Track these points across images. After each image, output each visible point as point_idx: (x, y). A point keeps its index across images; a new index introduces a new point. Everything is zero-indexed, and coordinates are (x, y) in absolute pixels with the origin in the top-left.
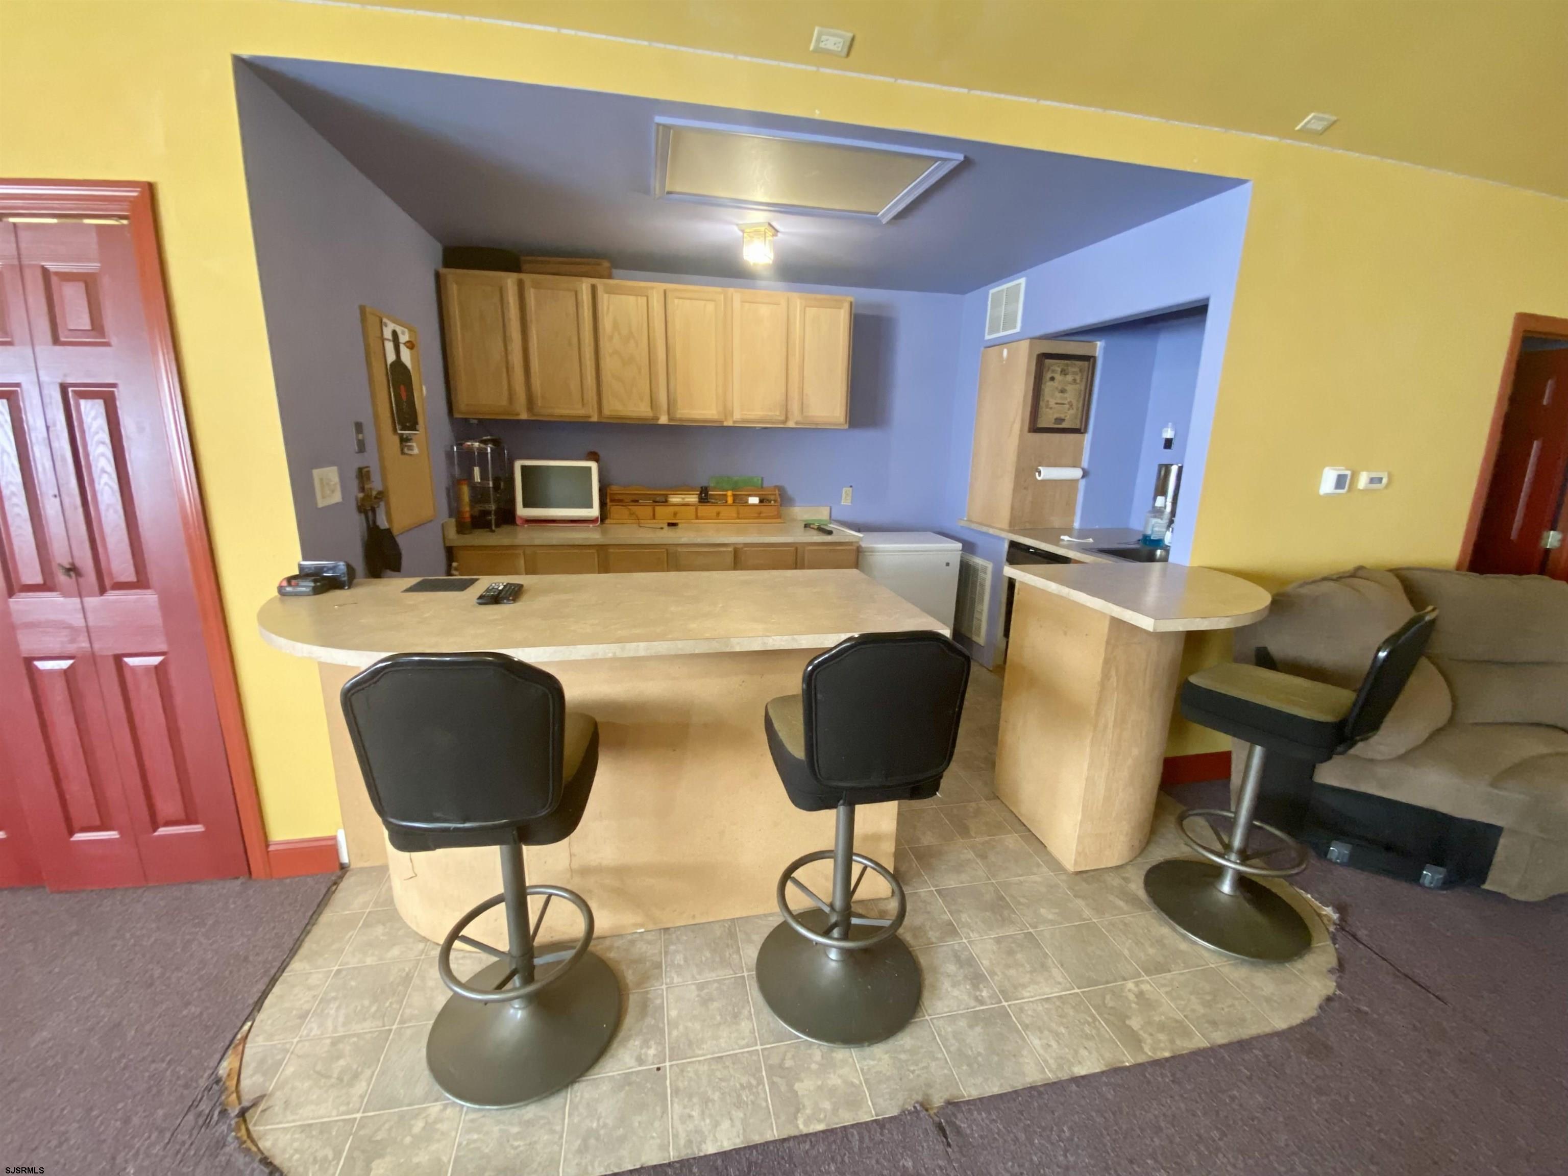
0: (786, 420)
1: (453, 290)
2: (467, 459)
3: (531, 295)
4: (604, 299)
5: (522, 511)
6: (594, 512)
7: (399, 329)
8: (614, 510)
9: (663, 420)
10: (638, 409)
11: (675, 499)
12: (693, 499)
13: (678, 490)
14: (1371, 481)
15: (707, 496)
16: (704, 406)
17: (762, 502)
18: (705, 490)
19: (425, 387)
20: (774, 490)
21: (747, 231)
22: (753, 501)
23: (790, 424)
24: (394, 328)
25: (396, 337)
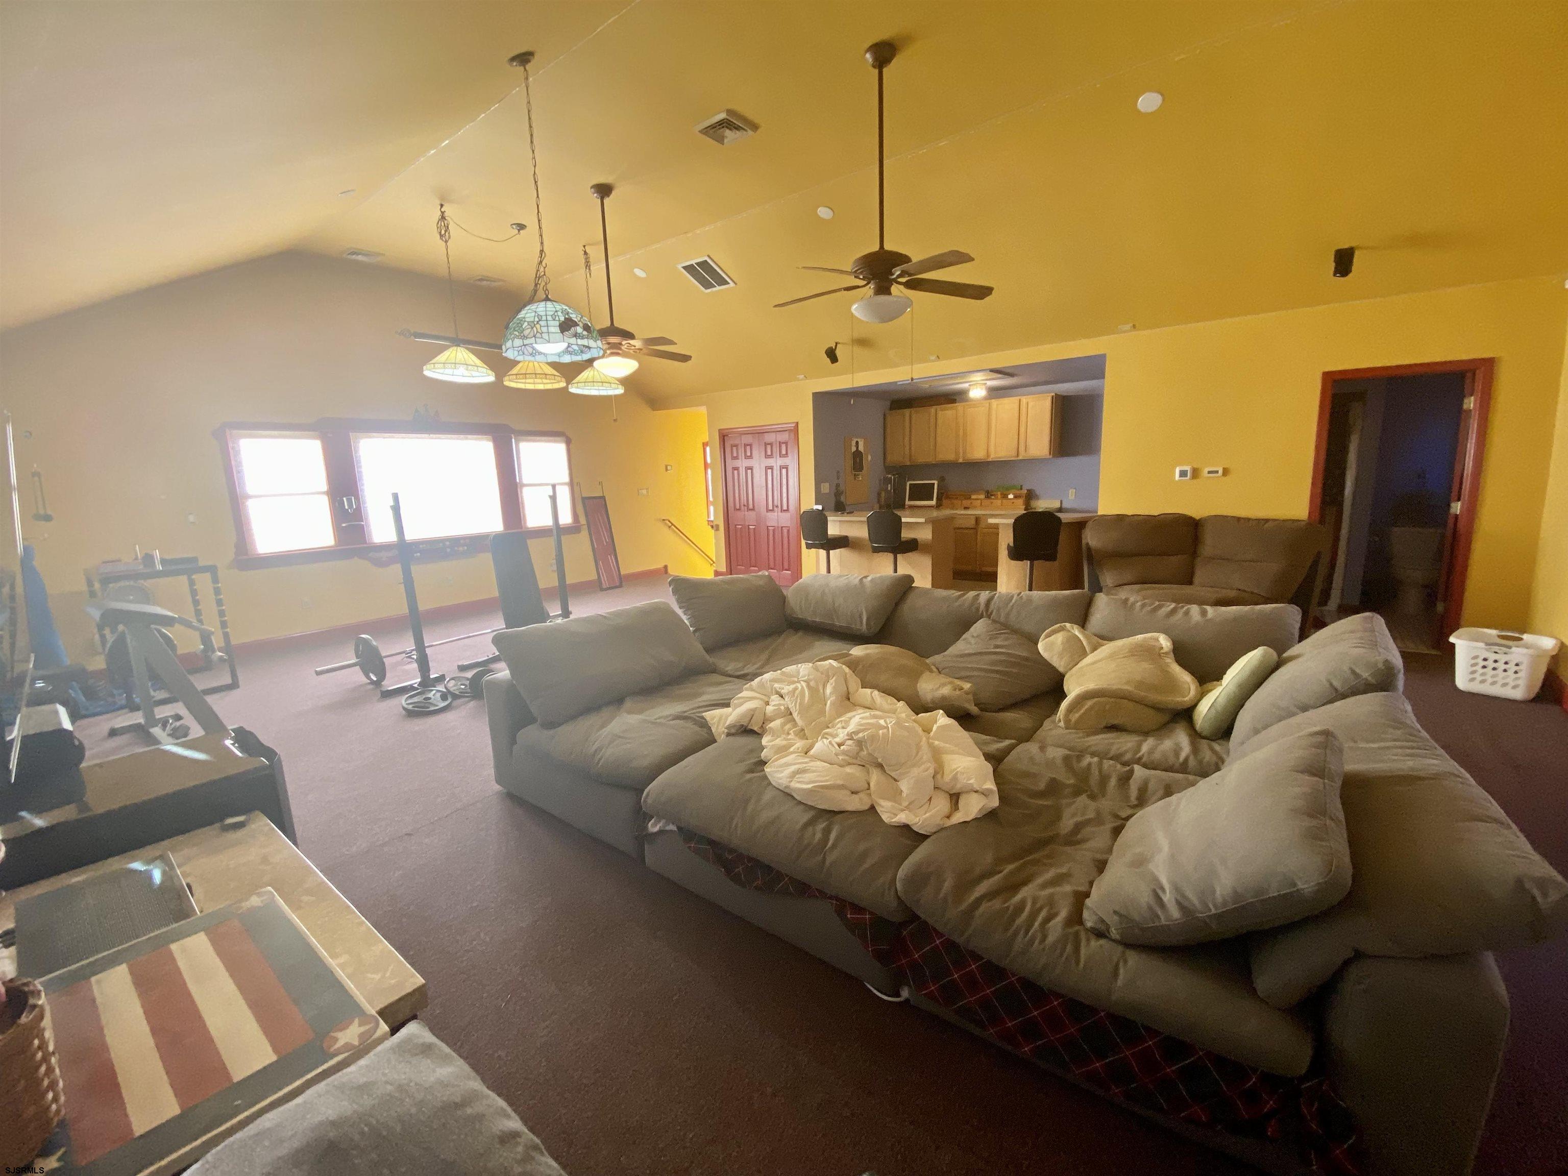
0: (1018, 456)
1: (889, 419)
2: (887, 481)
3: (914, 416)
4: (940, 413)
5: (907, 502)
6: (934, 502)
7: (859, 440)
8: (945, 502)
9: (961, 461)
10: (950, 457)
11: (973, 497)
12: (982, 497)
13: (976, 491)
14: (1209, 472)
15: (989, 495)
16: (978, 453)
17: (1015, 497)
18: (988, 492)
19: (870, 458)
20: (1025, 492)
21: (973, 385)
22: (1011, 496)
23: (1020, 458)
24: (857, 440)
25: (857, 443)
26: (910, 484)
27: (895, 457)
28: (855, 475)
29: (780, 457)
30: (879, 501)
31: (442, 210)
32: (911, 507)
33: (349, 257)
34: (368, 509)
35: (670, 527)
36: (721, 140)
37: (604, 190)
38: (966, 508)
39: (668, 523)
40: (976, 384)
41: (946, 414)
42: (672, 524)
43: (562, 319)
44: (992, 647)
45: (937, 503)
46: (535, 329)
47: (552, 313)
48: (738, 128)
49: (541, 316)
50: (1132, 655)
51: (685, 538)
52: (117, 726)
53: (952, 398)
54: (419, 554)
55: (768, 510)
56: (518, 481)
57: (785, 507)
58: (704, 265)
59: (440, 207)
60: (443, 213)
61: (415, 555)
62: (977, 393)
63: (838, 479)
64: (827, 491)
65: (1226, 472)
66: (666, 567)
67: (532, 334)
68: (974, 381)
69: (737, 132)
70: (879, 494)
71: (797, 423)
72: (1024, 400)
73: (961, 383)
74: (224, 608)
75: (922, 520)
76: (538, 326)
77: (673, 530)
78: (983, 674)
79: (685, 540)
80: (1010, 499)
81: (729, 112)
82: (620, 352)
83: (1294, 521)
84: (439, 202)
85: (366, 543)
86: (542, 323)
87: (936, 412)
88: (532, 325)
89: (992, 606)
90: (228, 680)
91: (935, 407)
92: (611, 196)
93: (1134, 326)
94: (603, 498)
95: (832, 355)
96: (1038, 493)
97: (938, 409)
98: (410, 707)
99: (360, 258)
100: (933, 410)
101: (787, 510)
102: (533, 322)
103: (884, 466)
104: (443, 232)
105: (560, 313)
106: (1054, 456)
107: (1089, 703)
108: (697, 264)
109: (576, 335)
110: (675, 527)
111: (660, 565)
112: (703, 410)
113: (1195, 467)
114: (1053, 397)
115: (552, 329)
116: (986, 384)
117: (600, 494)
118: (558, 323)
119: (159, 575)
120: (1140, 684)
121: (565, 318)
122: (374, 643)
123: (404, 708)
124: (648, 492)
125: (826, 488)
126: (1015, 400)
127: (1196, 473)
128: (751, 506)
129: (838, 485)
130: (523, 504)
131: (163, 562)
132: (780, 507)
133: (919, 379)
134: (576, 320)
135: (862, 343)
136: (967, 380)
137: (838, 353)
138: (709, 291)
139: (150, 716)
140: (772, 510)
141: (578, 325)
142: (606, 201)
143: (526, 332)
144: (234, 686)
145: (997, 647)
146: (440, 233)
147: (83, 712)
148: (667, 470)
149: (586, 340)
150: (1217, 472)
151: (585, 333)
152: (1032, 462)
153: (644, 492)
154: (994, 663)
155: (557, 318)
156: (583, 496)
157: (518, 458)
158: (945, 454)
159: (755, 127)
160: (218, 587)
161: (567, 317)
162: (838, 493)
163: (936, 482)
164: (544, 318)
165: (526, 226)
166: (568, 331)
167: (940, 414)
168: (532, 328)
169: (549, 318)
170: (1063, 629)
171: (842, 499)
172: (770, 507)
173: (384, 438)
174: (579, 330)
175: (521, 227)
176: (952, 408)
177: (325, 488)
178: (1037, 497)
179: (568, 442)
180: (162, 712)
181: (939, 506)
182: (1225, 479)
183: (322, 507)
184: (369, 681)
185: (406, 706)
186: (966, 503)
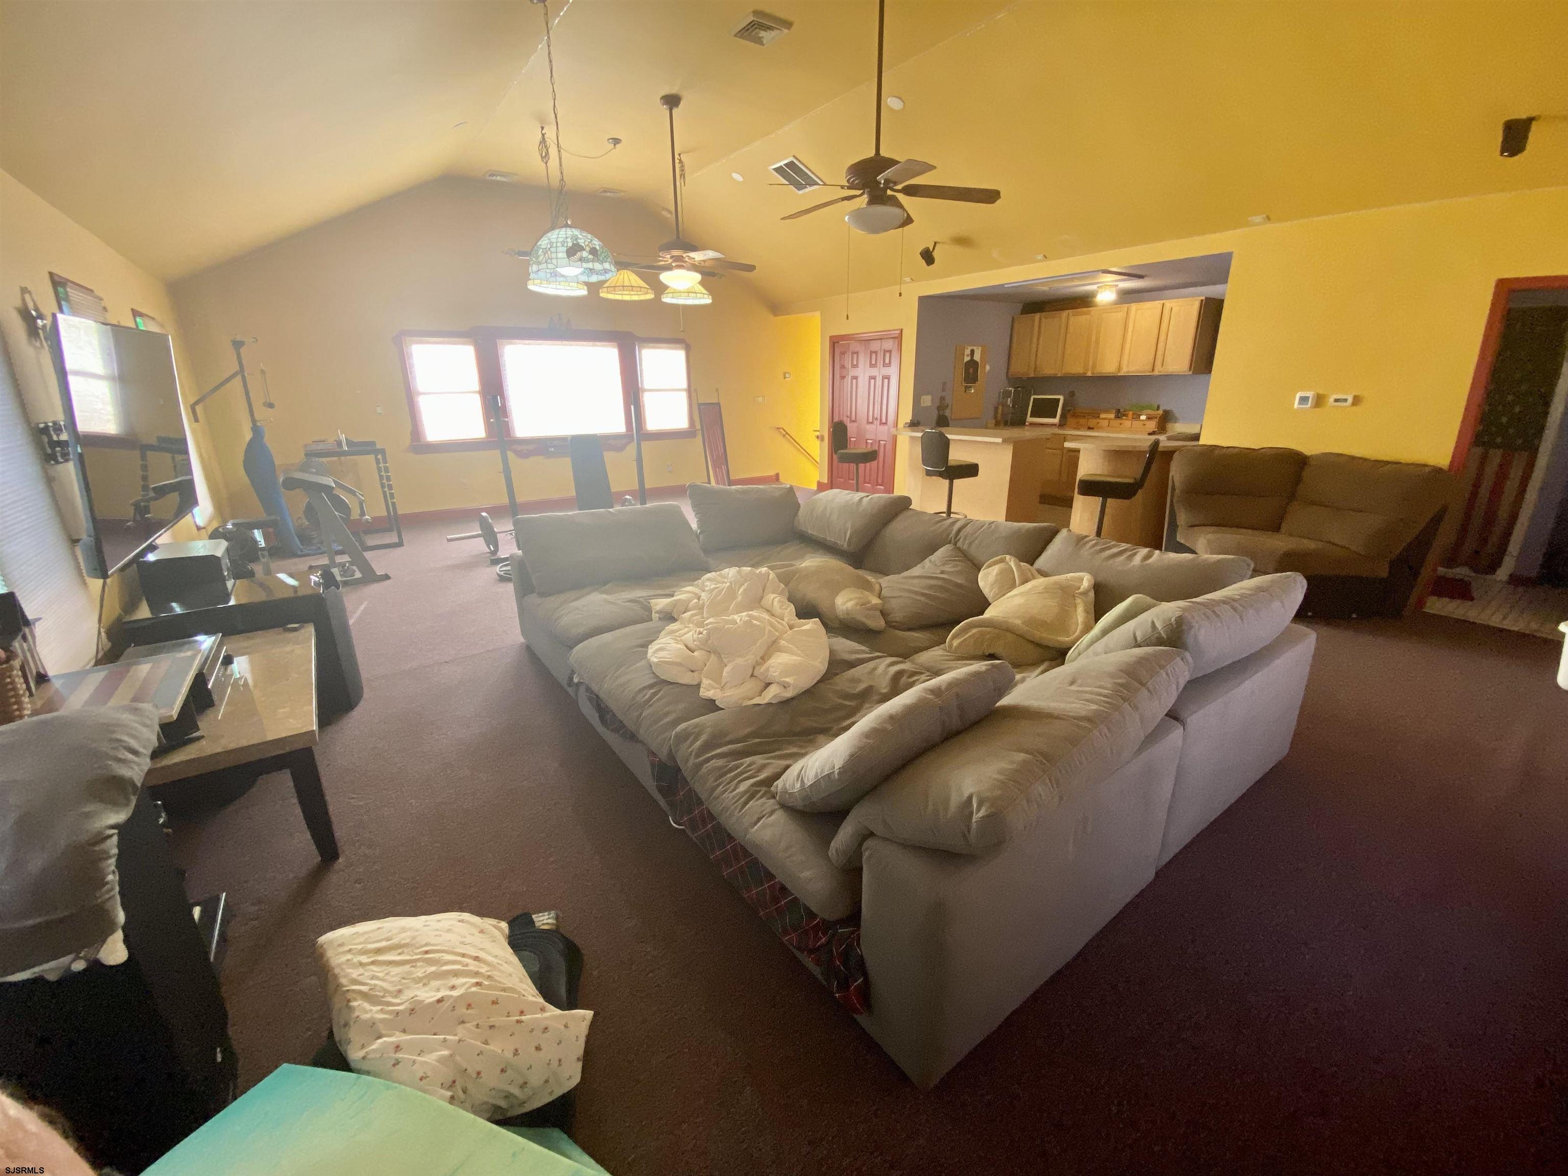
0: (1155, 370)
1: (1018, 323)
2: (1007, 394)
3: (1044, 320)
5: (1030, 419)
6: (1056, 420)
7: (975, 348)
8: (1070, 420)
9: (1089, 374)
11: (1103, 416)
12: (1112, 416)
13: (1107, 411)
14: (1336, 400)
15: (1119, 415)
16: (1109, 367)
17: (1149, 418)
18: (1118, 411)
19: (988, 368)
20: (1161, 412)
21: (1101, 286)
22: (1143, 417)
23: (1156, 373)
24: (972, 348)
25: (972, 352)
26: (1034, 399)
27: (1020, 367)
28: (966, 387)
29: (883, 366)
30: (996, 418)
31: (543, 132)
32: (1032, 424)
33: (490, 178)
34: (512, 407)
35: (784, 436)
36: (759, 41)
37: (672, 101)
38: (1090, 428)
39: (783, 431)
40: (1104, 286)
41: (1076, 320)
42: (787, 433)
43: (570, 245)
44: (939, 572)
45: (1060, 421)
46: (547, 255)
47: (562, 239)
48: (770, 28)
49: (553, 243)
50: (1047, 592)
51: (799, 447)
52: (313, 565)
53: (1083, 301)
54: (553, 449)
55: (868, 423)
56: (640, 385)
57: (884, 421)
58: (791, 165)
59: (541, 129)
60: (543, 135)
61: (550, 449)
62: (1105, 296)
63: (943, 390)
64: (929, 403)
65: (1357, 400)
66: (777, 475)
67: (544, 261)
68: (1102, 282)
69: (772, 32)
70: (996, 409)
71: (902, 329)
72: (1168, 304)
73: (1090, 284)
74: (391, 483)
75: (999, 440)
76: (549, 252)
77: (787, 438)
78: (906, 594)
79: (798, 449)
80: (1143, 420)
81: (756, 13)
82: (684, 264)
83: (1418, 465)
84: (539, 126)
85: (510, 437)
86: (553, 250)
87: (1068, 317)
88: (546, 251)
89: (962, 534)
90: (395, 539)
91: (1067, 312)
92: (681, 106)
93: (1268, 218)
94: (718, 404)
95: (928, 256)
96: (1177, 415)
97: (1071, 314)
98: (502, 573)
99: (498, 178)
100: (1065, 314)
101: (886, 423)
102: (546, 249)
103: (1007, 376)
104: (544, 155)
105: (569, 240)
106: (1195, 373)
107: (974, 631)
108: (786, 165)
109: (581, 260)
110: (789, 435)
111: (772, 473)
112: (817, 315)
113: (1321, 392)
114: (1202, 300)
115: (560, 255)
116: (1117, 285)
117: (715, 401)
118: (565, 249)
119: (345, 454)
120: (1031, 621)
121: (573, 244)
122: (490, 521)
123: (498, 575)
124: (764, 400)
125: (927, 401)
126: (1158, 304)
127: (1320, 401)
128: (853, 418)
129: (942, 399)
130: (644, 406)
131: (349, 443)
132: (879, 420)
133: (1033, 280)
134: (583, 245)
135: (962, 241)
136: (1099, 281)
137: (936, 254)
138: (801, 192)
139: (332, 560)
140: (872, 423)
141: (584, 250)
142: (675, 111)
143: (540, 259)
144: (400, 544)
145: (942, 572)
146: (542, 155)
147: (299, 553)
148: (785, 378)
149: (591, 263)
150: (1345, 400)
151: (591, 257)
152: (1168, 378)
153: (760, 399)
154: (931, 587)
155: (566, 245)
156: (700, 402)
157: (641, 365)
158: (1075, 368)
159: (788, 24)
160: (387, 466)
161: (575, 242)
162: (942, 406)
163: (1061, 398)
164: (555, 245)
165: (621, 140)
166: (573, 256)
167: (1072, 320)
168: (545, 255)
169: (559, 244)
170: (1002, 561)
171: (947, 413)
172: (870, 420)
173: (525, 344)
174: (585, 254)
175: (616, 141)
176: (1085, 314)
177: (477, 387)
178: (1175, 420)
179: (688, 349)
180: (339, 559)
181: (1061, 425)
182: (1355, 408)
183: (475, 405)
184: (489, 551)
185: (499, 572)
186: (1092, 423)
